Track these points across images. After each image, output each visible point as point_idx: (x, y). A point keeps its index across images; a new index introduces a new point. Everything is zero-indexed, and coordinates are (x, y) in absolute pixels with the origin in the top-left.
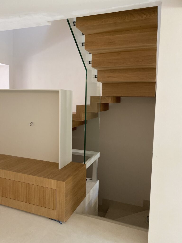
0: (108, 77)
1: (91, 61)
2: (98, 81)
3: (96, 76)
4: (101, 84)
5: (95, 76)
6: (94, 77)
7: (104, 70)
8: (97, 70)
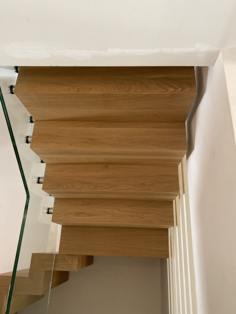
0: (77, 214)
1: (42, 178)
2: (53, 221)
3: (51, 211)
4: (60, 227)
5: (49, 209)
6: (46, 211)
7: (69, 199)
8: (54, 198)
